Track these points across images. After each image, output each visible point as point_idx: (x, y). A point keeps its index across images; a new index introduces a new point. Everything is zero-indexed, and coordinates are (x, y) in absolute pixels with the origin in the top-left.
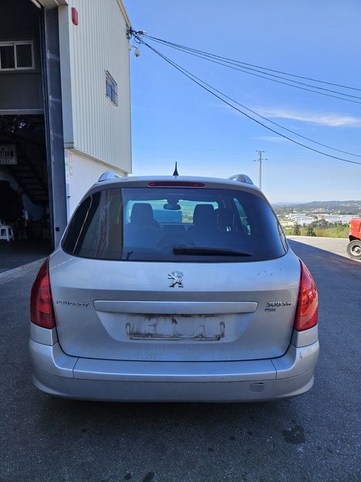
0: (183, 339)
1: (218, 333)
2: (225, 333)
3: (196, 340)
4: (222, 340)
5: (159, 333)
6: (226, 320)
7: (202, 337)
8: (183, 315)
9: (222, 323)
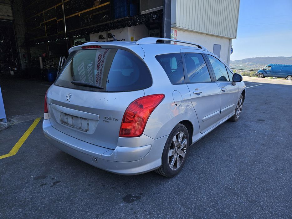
0: (75, 128)
1: (87, 129)
2: (89, 129)
3: (79, 130)
4: (88, 133)
5: (68, 122)
6: (90, 122)
7: (81, 129)
8: (75, 116)
9: (88, 124)
